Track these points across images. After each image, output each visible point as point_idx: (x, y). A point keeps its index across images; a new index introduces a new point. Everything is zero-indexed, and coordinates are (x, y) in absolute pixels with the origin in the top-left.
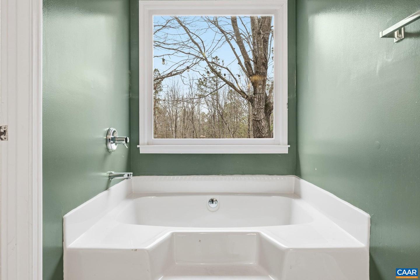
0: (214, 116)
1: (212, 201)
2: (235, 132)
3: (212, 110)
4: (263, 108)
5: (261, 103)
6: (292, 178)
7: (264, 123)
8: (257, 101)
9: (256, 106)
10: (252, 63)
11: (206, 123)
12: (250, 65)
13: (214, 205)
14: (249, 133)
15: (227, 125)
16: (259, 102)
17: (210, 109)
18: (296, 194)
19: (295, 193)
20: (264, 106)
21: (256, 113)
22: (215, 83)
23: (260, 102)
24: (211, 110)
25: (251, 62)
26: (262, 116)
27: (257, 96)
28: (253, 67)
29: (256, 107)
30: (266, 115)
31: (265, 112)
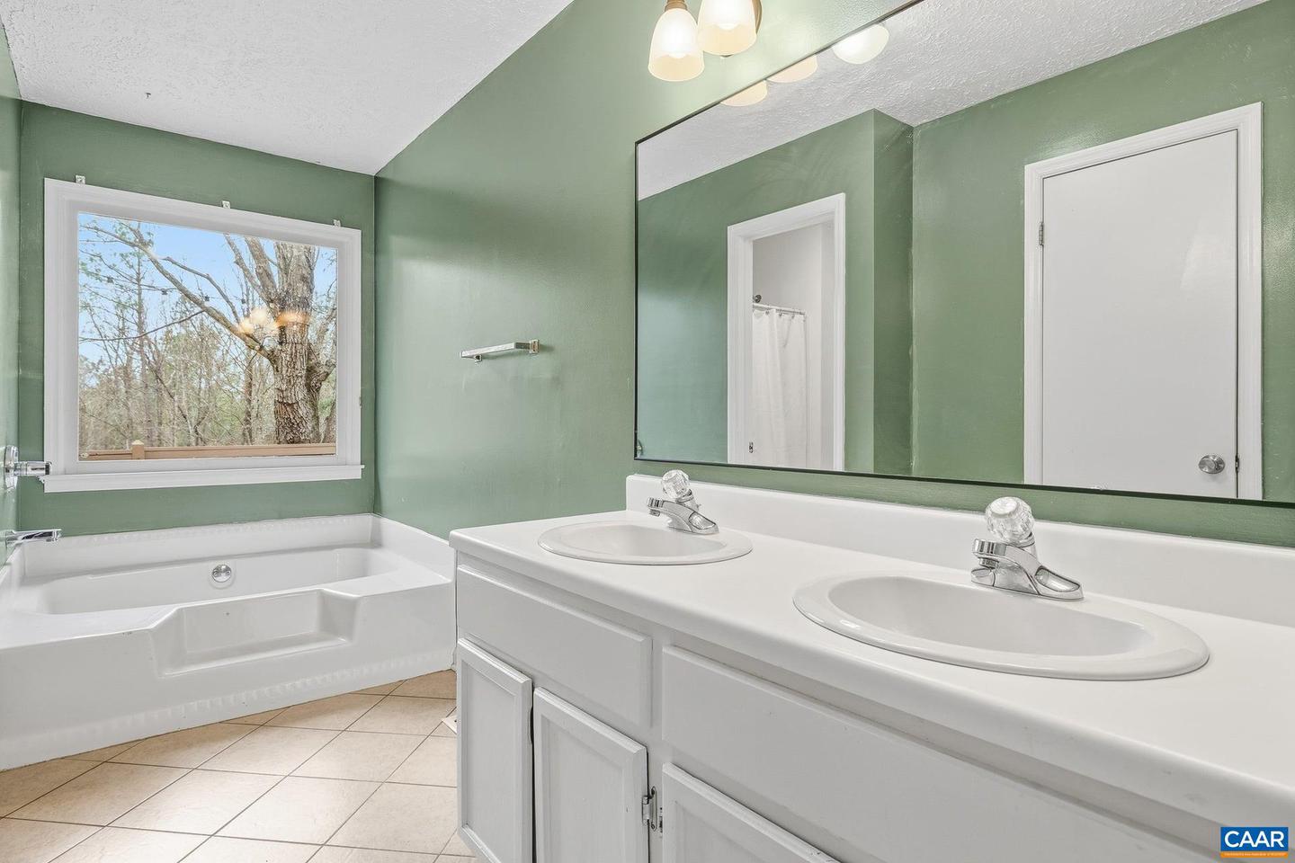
0: (126, 371)
1: (217, 571)
2: (203, 418)
3: (120, 352)
4: (301, 377)
5: (298, 365)
6: (367, 520)
7: (303, 410)
8: (288, 359)
9: (284, 369)
10: (274, 270)
11: (94, 392)
12: (269, 275)
13: (223, 577)
14: (247, 422)
15: (176, 398)
16: (292, 364)
17: (109, 348)
18: (376, 543)
19: (372, 541)
20: (304, 372)
21: (284, 387)
22: (133, 273)
23: (295, 363)
24: (116, 351)
25: (272, 266)
26: (301, 393)
27: (288, 348)
28: (276, 279)
29: (284, 372)
30: (309, 391)
31: (308, 387)
